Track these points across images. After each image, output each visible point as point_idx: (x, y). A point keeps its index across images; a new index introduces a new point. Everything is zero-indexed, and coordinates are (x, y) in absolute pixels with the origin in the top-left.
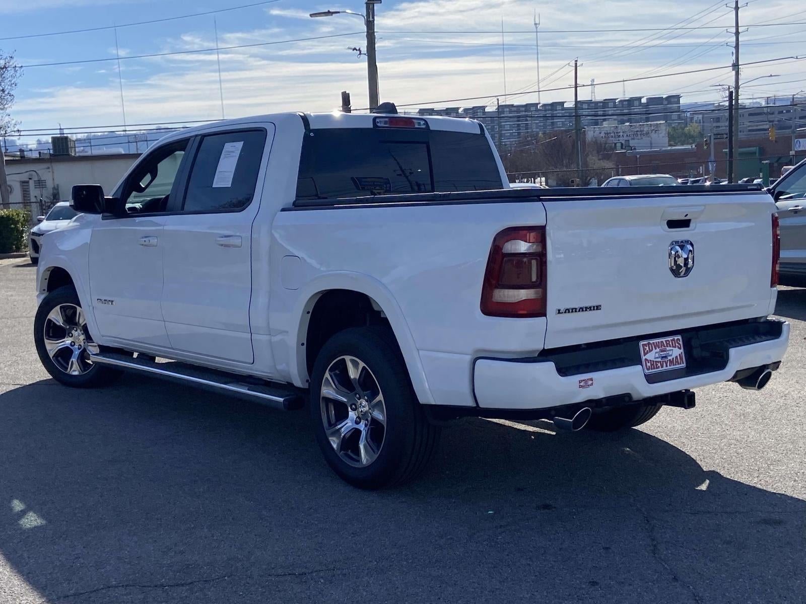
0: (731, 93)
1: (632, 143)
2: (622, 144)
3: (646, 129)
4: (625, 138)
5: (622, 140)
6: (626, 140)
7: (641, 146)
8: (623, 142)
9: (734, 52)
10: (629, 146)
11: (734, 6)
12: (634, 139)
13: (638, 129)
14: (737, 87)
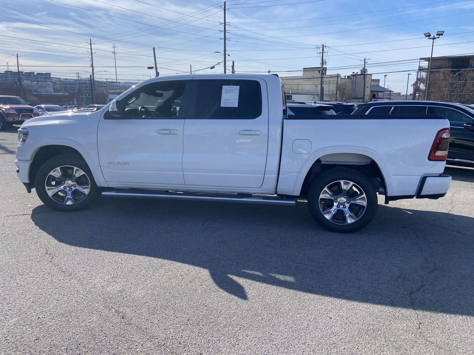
0: (91, 75)
1: (38, 90)
2: (34, 90)
3: (44, 85)
4: (35, 88)
5: (34, 89)
6: (36, 89)
7: (43, 92)
8: (35, 89)
9: (91, 60)
10: (37, 91)
11: (90, 43)
12: (39, 89)
13: (40, 85)
14: (93, 74)
